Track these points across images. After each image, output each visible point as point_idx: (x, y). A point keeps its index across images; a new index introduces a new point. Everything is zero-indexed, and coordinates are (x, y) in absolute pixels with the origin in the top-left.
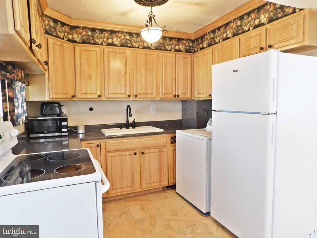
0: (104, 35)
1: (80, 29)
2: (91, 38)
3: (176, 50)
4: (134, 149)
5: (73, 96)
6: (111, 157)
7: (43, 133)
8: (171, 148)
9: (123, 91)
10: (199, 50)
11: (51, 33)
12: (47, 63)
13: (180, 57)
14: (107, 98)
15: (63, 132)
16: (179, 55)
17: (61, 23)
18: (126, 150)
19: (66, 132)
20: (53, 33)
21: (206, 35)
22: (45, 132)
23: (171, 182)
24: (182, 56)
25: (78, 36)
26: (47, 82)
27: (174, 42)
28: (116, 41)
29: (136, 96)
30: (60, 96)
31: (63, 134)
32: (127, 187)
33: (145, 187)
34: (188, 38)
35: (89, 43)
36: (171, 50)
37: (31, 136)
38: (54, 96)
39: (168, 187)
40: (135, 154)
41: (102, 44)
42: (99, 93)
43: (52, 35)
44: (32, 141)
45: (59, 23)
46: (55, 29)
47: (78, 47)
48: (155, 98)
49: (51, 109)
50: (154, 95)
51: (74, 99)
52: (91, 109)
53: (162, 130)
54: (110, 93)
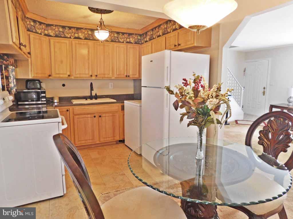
0: (72, 31)
1: (54, 27)
2: (62, 33)
3: (127, 42)
4: (94, 113)
5: (50, 76)
6: (77, 118)
7: (27, 101)
8: (121, 113)
9: (87, 72)
10: (144, 42)
11: (31, 30)
12: (29, 53)
13: (130, 47)
14: (75, 77)
15: (43, 101)
16: (129, 45)
17: (39, 22)
18: (88, 114)
19: (45, 101)
20: (33, 30)
21: (148, 31)
22: (30, 101)
23: (122, 138)
24: (132, 46)
25: (52, 32)
26: (30, 65)
27: (126, 36)
28: (81, 35)
29: (96, 76)
30: (40, 76)
31: (43, 102)
32: (89, 140)
33: (102, 140)
34: (137, 33)
35: (61, 37)
36: (123, 42)
37: (19, 103)
38: (36, 75)
39: (120, 141)
40: (95, 117)
41: (70, 38)
42: (68, 74)
43: (32, 31)
44: (20, 107)
45: (37, 23)
46: (34, 27)
47: (52, 40)
48: (111, 77)
49: (34, 84)
50: (111, 75)
51: (50, 78)
52: (64, 85)
53: (115, 101)
54: (77, 73)
